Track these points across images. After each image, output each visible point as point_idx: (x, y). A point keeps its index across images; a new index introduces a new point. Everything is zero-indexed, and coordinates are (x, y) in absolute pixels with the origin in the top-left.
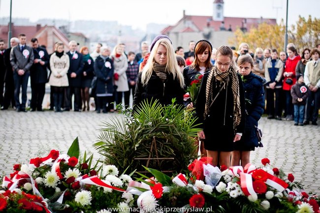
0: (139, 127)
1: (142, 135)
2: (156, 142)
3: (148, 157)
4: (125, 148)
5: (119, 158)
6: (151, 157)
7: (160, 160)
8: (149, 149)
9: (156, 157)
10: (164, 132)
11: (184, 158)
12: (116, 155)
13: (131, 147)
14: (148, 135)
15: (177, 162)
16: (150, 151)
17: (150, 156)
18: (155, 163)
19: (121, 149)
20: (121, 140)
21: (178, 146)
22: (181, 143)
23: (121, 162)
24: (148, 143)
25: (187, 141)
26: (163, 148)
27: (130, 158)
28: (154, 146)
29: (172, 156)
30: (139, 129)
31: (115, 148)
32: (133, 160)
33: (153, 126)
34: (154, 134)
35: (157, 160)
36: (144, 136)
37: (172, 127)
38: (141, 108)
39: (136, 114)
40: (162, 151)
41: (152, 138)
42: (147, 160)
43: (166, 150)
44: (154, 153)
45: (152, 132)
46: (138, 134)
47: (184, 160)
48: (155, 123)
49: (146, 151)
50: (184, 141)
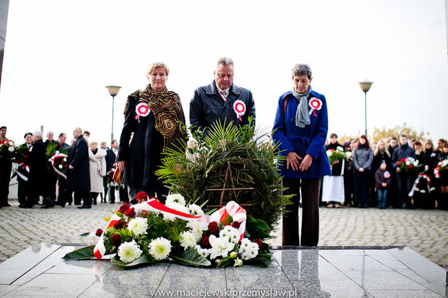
0: (211, 151)
1: (215, 161)
2: (232, 168)
3: (222, 188)
4: (195, 177)
5: (189, 191)
6: (226, 188)
7: (237, 191)
8: (223, 178)
9: (232, 188)
10: (241, 157)
11: (266, 189)
12: (185, 186)
13: (202, 176)
14: (221, 161)
15: (257, 193)
16: (224, 180)
17: (224, 185)
18: (230, 195)
19: (190, 178)
20: (190, 168)
21: (258, 173)
22: (262, 170)
23: (191, 195)
24: (222, 171)
25: (268, 167)
26: (240, 176)
27: (201, 190)
28: (229, 174)
29: (251, 185)
30: (211, 155)
31: (183, 178)
32: (204, 192)
33: (227, 150)
34: (228, 159)
35: (233, 191)
36: (217, 161)
37: (250, 150)
38: (214, 131)
39: (207, 138)
40: (239, 180)
41: (226, 163)
42: (221, 191)
43: (244, 178)
44: (230, 183)
45: (226, 157)
46: (210, 160)
47: (266, 191)
48: (229, 146)
49: (219, 180)
50: (265, 168)
